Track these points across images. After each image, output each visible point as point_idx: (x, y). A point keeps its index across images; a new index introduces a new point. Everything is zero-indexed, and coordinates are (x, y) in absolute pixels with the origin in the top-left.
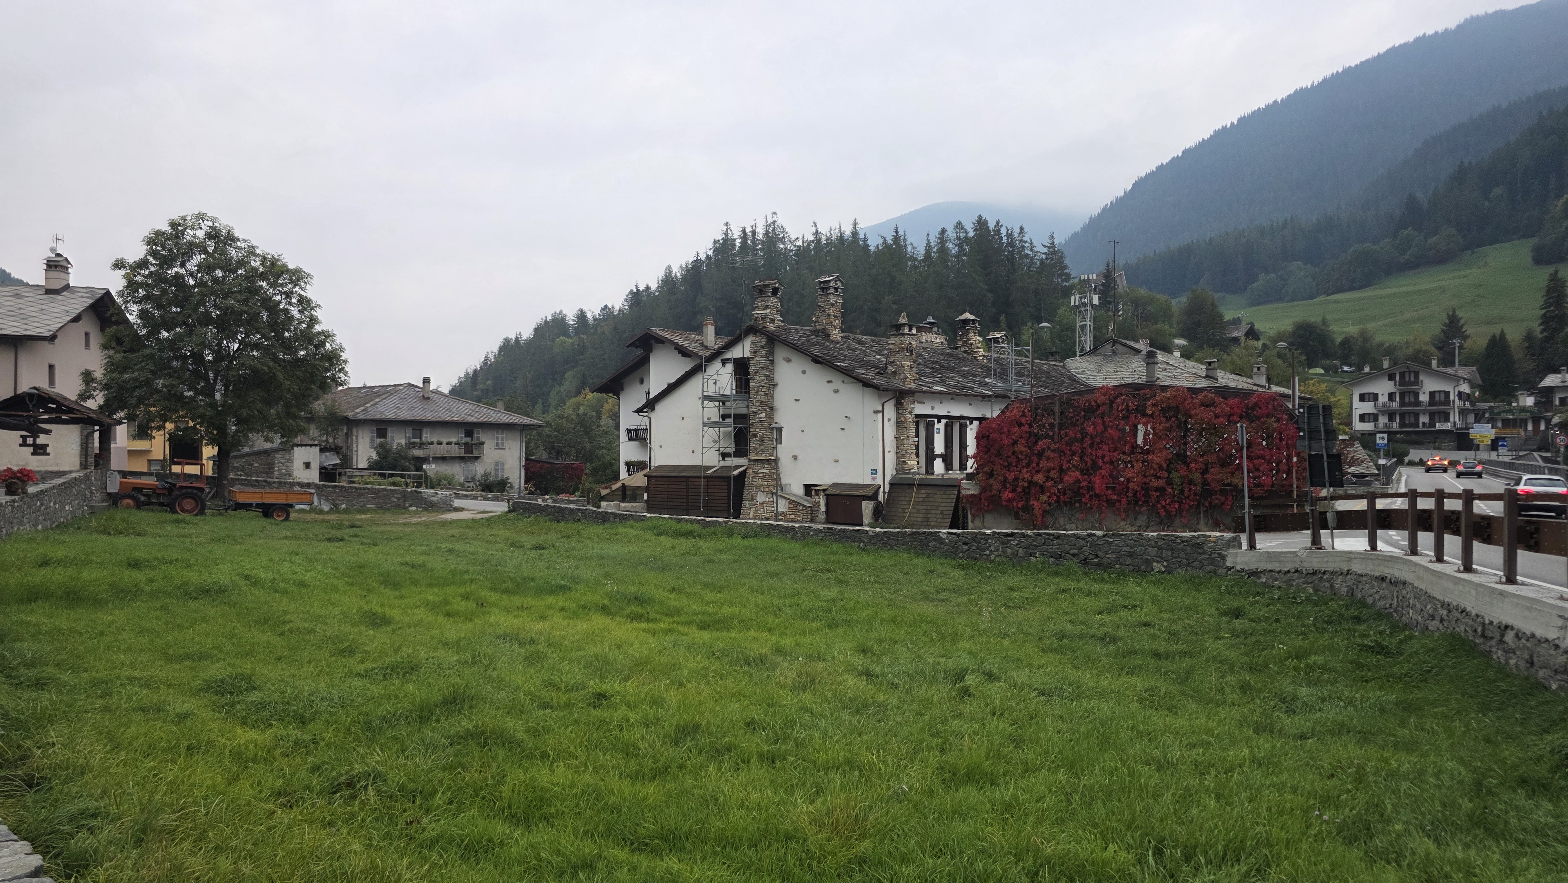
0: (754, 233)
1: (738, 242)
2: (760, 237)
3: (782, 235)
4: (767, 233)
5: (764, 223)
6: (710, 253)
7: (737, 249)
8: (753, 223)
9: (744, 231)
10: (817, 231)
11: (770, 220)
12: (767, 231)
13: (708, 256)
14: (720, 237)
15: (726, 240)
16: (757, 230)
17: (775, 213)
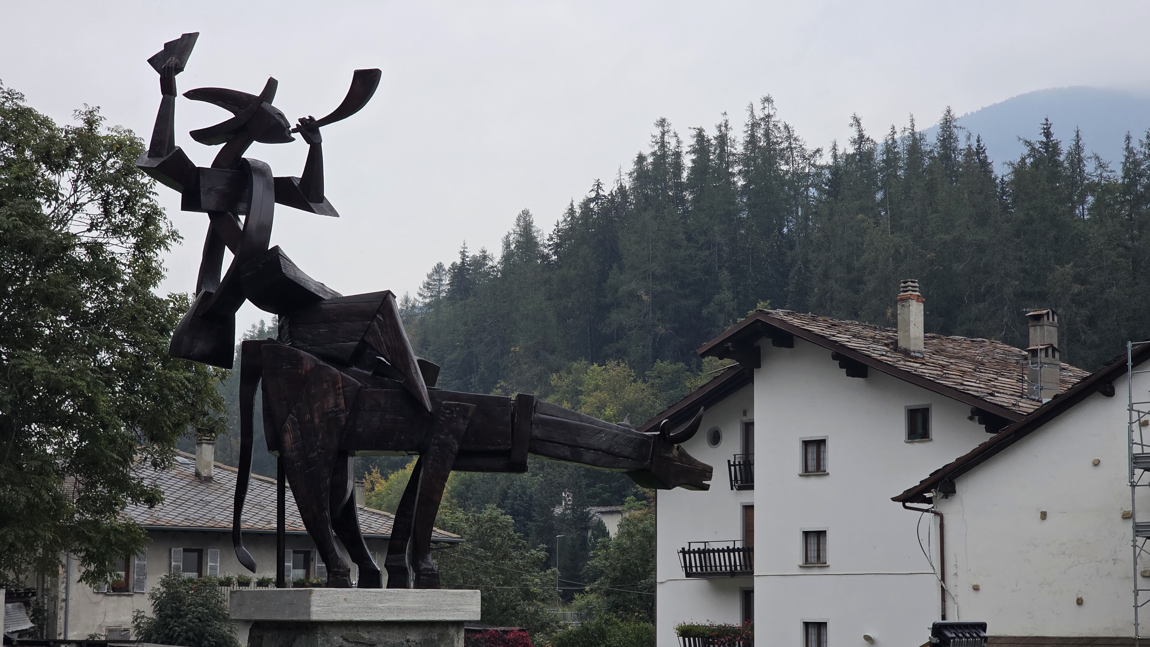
0: (722, 139)
1: (688, 161)
2: (739, 149)
3: (785, 145)
4: (752, 140)
5: (747, 119)
6: (628, 183)
7: (685, 174)
8: (721, 120)
9: (700, 136)
10: (861, 136)
11: (759, 114)
12: (752, 136)
13: (621, 189)
14: (648, 149)
15: (660, 158)
16: (731, 134)
17: (767, 100)
